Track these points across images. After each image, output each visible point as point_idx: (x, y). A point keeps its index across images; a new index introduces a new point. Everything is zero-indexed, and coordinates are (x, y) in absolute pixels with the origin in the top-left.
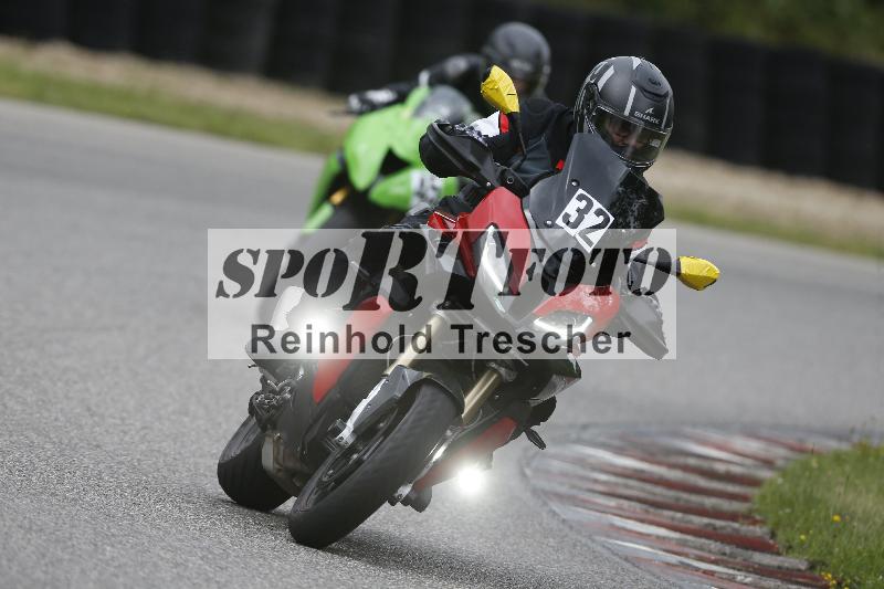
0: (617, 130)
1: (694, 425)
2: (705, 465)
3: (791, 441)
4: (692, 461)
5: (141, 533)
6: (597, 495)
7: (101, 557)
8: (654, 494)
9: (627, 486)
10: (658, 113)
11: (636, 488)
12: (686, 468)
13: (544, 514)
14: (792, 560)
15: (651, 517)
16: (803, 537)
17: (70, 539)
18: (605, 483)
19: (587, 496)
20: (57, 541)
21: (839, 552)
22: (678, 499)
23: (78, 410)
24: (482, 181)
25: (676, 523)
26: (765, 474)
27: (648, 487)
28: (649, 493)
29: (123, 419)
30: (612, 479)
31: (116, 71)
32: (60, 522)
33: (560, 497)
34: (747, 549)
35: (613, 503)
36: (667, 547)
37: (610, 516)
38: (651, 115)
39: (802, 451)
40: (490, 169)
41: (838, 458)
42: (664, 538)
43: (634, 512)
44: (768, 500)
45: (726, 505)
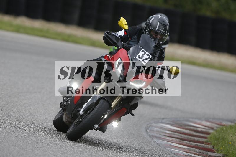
0: (154, 34)
1: (193, 118)
2: (195, 129)
3: (219, 123)
4: (192, 128)
5: (45, 147)
6: (167, 137)
7: (34, 153)
8: (182, 137)
9: (174, 134)
10: (165, 30)
11: (177, 135)
12: (190, 130)
13: (152, 142)
14: (218, 154)
15: (181, 143)
16: (221, 148)
17: (26, 148)
18: (169, 134)
19: (163, 137)
20: (22, 149)
21: (231, 152)
22: (188, 138)
23: (28, 114)
24: (118, 47)
25: (187, 144)
26: (211, 131)
27: (180, 135)
28: (180, 136)
29: (40, 117)
30: (170, 132)
31: (38, 24)
32: (23, 144)
33: (156, 137)
34: (206, 151)
35: (171, 139)
36: (185, 151)
37: (170, 142)
38: (163, 30)
39: (221, 125)
40: (120, 43)
41: (231, 127)
42: (184, 148)
43: (176, 141)
44: (212, 138)
45: (201, 139)
